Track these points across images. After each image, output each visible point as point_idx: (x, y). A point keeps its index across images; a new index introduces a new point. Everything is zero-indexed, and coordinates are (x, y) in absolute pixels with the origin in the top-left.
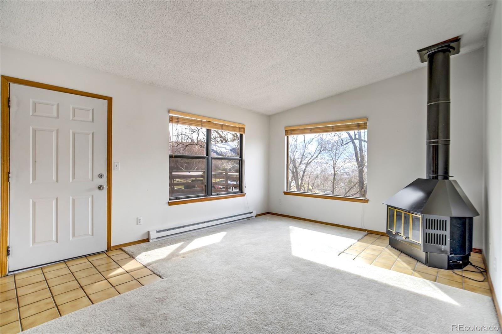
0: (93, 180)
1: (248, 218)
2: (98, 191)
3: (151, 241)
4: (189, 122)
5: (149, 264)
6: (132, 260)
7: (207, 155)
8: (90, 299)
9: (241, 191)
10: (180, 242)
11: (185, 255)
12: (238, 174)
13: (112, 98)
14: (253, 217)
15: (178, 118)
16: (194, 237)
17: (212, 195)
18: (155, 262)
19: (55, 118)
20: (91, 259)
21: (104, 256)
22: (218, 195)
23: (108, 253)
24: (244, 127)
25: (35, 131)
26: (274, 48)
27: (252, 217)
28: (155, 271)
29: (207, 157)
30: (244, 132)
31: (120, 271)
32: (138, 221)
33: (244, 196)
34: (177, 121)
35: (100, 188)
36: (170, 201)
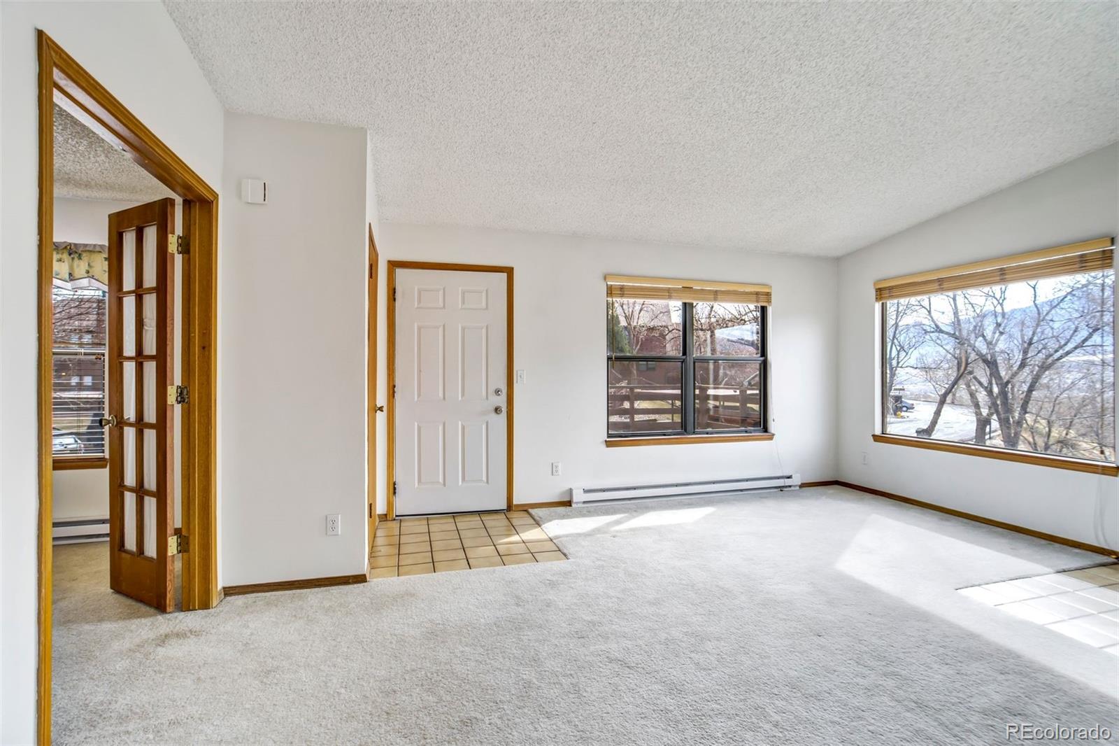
0: (487, 398)
1: (779, 487)
2: (494, 415)
3: (574, 505)
4: (642, 293)
5: (557, 537)
6: (536, 527)
7: (684, 353)
8: (468, 564)
9: (766, 430)
10: (620, 513)
11: (619, 534)
12: (757, 392)
13: (513, 268)
14: (792, 488)
15: (622, 288)
16: (648, 509)
17: (694, 433)
18: (567, 536)
19: (441, 308)
20: (485, 518)
21: (502, 516)
22: (707, 433)
23: (508, 514)
24: (767, 290)
25: (419, 329)
26: (776, 132)
27: (790, 486)
28: (561, 548)
29: (684, 357)
30: (769, 301)
31: (515, 538)
32: (553, 469)
33: (771, 439)
34: (619, 293)
35: (497, 410)
36: (608, 440)
